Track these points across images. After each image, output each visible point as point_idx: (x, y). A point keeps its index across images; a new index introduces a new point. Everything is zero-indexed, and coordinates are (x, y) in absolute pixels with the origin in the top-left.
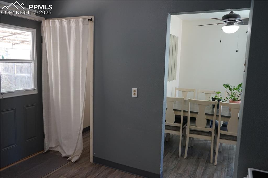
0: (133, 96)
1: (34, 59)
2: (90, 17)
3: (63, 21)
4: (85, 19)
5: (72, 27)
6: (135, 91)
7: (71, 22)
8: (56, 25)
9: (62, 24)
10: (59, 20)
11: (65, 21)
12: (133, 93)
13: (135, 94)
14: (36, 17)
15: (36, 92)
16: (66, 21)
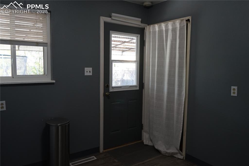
0: (232, 94)
1: (137, 60)
2: (187, 18)
3: (162, 25)
4: (182, 20)
5: (170, 29)
6: (234, 89)
7: (168, 25)
8: (156, 29)
9: (160, 28)
10: (159, 25)
11: (163, 25)
12: (232, 91)
13: (234, 93)
14: (141, 24)
15: (138, 88)
16: (165, 24)
